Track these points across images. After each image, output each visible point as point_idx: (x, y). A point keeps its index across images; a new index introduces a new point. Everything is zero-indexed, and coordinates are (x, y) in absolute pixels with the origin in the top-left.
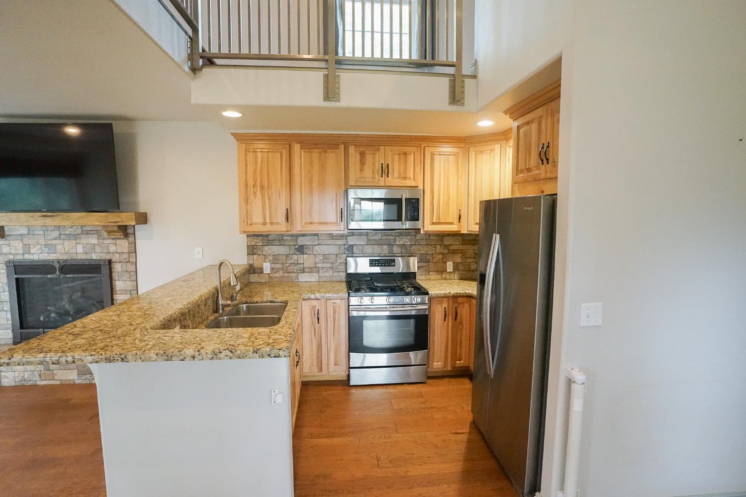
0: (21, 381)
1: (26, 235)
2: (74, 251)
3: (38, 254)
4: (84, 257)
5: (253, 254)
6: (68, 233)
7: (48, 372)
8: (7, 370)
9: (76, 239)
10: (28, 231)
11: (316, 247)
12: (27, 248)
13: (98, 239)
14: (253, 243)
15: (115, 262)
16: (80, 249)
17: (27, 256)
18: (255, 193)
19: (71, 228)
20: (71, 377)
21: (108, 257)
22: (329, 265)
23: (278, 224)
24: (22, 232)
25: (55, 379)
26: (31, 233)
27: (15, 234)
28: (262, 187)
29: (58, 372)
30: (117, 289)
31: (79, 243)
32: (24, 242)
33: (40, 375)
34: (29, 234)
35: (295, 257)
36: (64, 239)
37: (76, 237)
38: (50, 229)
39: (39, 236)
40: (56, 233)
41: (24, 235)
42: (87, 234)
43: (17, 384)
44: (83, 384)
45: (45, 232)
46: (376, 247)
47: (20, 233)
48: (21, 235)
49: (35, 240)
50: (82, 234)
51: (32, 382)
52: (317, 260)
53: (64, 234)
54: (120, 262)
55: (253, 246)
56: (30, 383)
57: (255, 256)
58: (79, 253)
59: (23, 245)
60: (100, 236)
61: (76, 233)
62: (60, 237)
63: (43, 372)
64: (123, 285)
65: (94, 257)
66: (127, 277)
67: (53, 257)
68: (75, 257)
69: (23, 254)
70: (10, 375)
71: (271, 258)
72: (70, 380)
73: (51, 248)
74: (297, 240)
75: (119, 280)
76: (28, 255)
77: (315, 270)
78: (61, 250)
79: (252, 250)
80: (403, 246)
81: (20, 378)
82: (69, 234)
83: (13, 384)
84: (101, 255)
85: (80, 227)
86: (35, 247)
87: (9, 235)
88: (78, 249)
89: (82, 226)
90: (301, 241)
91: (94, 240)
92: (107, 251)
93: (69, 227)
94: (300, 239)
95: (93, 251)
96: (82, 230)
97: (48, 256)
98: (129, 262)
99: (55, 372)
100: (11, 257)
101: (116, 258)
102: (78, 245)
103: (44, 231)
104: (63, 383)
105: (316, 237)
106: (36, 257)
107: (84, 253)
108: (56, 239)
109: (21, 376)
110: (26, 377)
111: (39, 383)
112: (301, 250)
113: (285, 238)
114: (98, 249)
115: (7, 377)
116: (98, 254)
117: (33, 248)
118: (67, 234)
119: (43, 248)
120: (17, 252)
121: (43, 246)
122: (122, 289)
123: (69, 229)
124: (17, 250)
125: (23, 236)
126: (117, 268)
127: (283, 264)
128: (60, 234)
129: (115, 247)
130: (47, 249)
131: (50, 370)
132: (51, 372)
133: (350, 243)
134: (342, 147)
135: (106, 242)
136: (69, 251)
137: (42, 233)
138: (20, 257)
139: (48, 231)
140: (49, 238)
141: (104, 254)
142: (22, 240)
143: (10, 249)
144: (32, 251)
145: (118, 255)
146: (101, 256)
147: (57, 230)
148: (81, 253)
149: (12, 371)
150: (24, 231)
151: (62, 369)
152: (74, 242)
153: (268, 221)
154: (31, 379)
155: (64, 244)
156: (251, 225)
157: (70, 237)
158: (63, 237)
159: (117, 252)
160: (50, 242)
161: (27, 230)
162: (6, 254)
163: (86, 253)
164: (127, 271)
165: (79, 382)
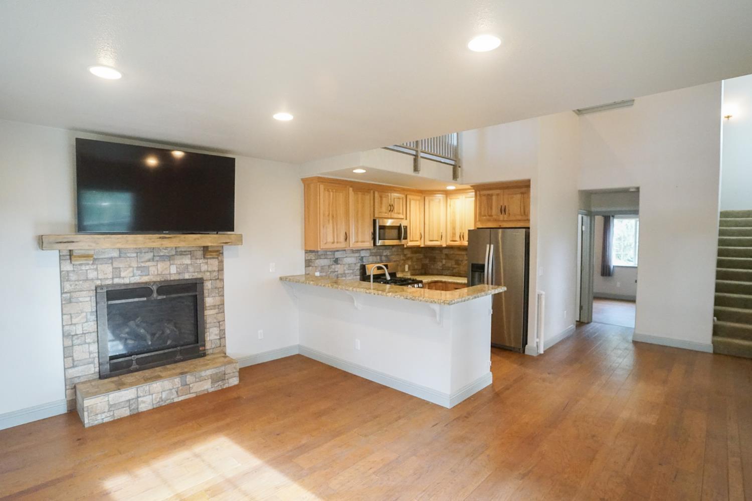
0: (159, 402)
1: (117, 258)
2: (167, 272)
3: (129, 277)
4: (177, 277)
5: (309, 266)
6: (162, 254)
7: (185, 387)
8: (145, 395)
9: (170, 260)
10: (120, 254)
11: (345, 259)
12: (117, 271)
13: (191, 259)
14: (309, 258)
15: (206, 280)
16: (173, 270)
17: (116, 281)
18: (329, 221)
19: (165, 250)
20: (206, 387)
21: (199, 276)
22: (351, 271)
23: (340, 242)
24: (112, 255)
25: (191, 392)
26: (122, 255)
27: (105, 257)
28: (333, 217)
29: (194, 385)
30: (207, 305)
31: (173, 264)
32: (115, 265)
33: (177, 392)
34: (120, 257)
35: (333, 267)
36: (157, 261)
37: (170, 258)
38: (143, 251)
39: (131, 258)
40: (150, 255)
41: (115, 258)
42: (181, 255)
43: (155, 407)
44: (216, 391)
45: (139, 254)
46: (374, 257)
47: (110, 256)
48: (111, 258)
49: (127, 263)
50: (176, 254)
51: (169, 401)
52: (345, 269)
53: (159, 256)
54: (211, 280)
55: (309, 260)
56: (168, 402)
57: (310, 268)
58: (172, 274)
59: (113, 268)
60: (193, 256)
61: (171, 254)
62: (153, 259)
63: (180, 388)
64: (212, 301)
65: (187, 276)
66: (216, 293)
67: (145, 279)
68: (169, 278)
69: (113, 278)
70: (148, 399)
71: (320, 269)
72: (204, 390)
73: (144, 270)
74: (334, 254)
75: (209, 297)
76: (118, 279)
77: (344, 275)
78: (154, 271)
79: (308, 263)
80: (386, 256)
81: (158, 400)
82: (163, 256)
83: (150, 407)
84: (194, 274)
85: (174, 248)
86: (126, 271)
87: (97, 259)
88: (171, 270)
89: (176, 248)
90: (338, 255)
91: (187, 260)
92: (199, 271)
93: (163, 249)
94: (336, 253)
95: (186, 272)
96: (176, 252)
97: (140, 279)
98: (218, 279)
99: (191, 386)
100: (98, 283)
101: (207, 276)
102: (172, 266)
103: (137, 253)
104: (198, 395)
105: (344, 252)
106: (127, 281)
107: (177, 273)
108: (149, 261)
109: (159, 397)
110: (164, 397)
111: (176, 400)
112: (336, 261)
113: (328, 253)
114: (191, 269)
115: (143, 402)
116: (190, 274)
117: (124, 272)
118: (161, 256)
119: (135, 271)
120: (106, 276)
121: (135, 269)
122: (212, 305)
123: (164, 251)
124: (106, 274)
125: (114, 260)
126: (208, 285)
127: (327, 272)
128: (154, 256)
129: (206, 267)
130: (140, 272)
131: (187, 385)
132: (188, 386)
133: (362, 255)
134: (372, 192)
135: (198, 261)
136: (162, 272)
137: (135, 255)
138: (109, 282)
139: (141, 253)
140: (143, 260)
141: (196, 274)
142: (112, 263)
143: (98, 274)
144: (123, 274)
145: (209, 274)
146: (193, 276)
147: (151, 252)
148: (174, 274)
149: (149, 395)
150: (115, 254)
151: (198, 382)
152: (168, 263)
153: (336, 241)
154: (169, 398)
155: (157, 265)
156: (326, 243)
157: (163, 258)
158: (157, 258)
159: (208, 271)
160: (143, 265)
161: (118, 252)
162: (92, 280)
163: (179, 274)
164: (216, 288)
165: (213, 390)
